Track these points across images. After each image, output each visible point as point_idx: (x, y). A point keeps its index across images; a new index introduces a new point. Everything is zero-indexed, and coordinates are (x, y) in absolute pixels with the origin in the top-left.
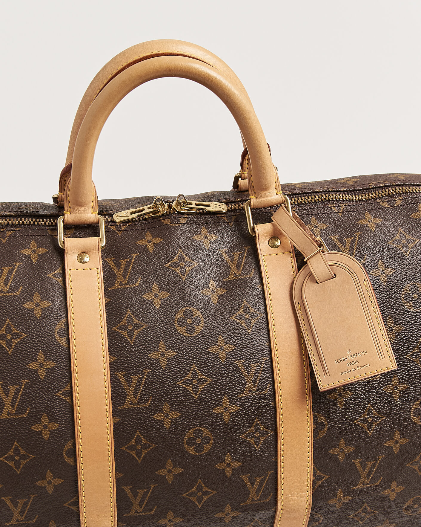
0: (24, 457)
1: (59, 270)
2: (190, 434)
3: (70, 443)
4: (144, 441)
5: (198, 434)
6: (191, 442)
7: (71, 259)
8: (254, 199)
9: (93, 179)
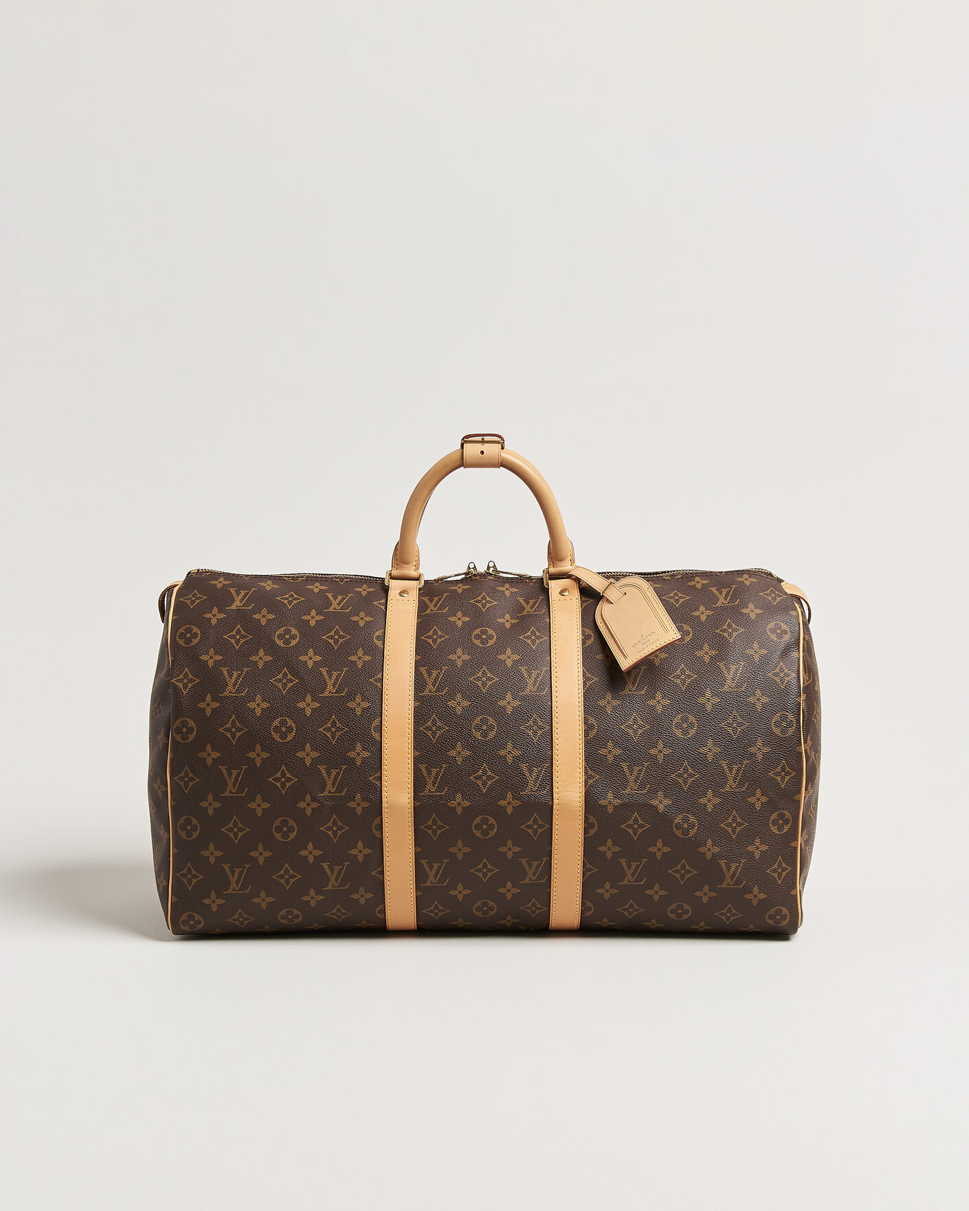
0: (339, 729)
1: (383, 601)
2: (477, 720)
3: (378, 720)
4: (439, 723)
5: (484, 721)
6: (478, 728)
7: (393, 594)
8: (552, 569)
9: (418, 541)
